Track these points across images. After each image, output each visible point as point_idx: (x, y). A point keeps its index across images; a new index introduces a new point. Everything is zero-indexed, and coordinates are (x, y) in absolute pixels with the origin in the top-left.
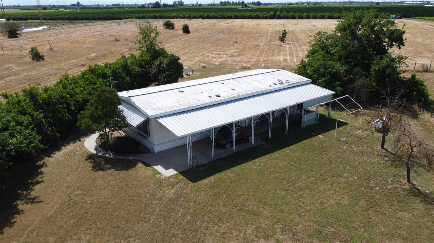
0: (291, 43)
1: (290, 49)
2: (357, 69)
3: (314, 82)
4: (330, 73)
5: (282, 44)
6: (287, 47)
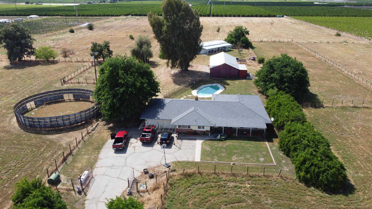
0: (222, 32)
1: (222, 35)
2: (238, 40)
3: (228, 43)
4: (232, 41)
5: (218, 33)
6: (220, 34)
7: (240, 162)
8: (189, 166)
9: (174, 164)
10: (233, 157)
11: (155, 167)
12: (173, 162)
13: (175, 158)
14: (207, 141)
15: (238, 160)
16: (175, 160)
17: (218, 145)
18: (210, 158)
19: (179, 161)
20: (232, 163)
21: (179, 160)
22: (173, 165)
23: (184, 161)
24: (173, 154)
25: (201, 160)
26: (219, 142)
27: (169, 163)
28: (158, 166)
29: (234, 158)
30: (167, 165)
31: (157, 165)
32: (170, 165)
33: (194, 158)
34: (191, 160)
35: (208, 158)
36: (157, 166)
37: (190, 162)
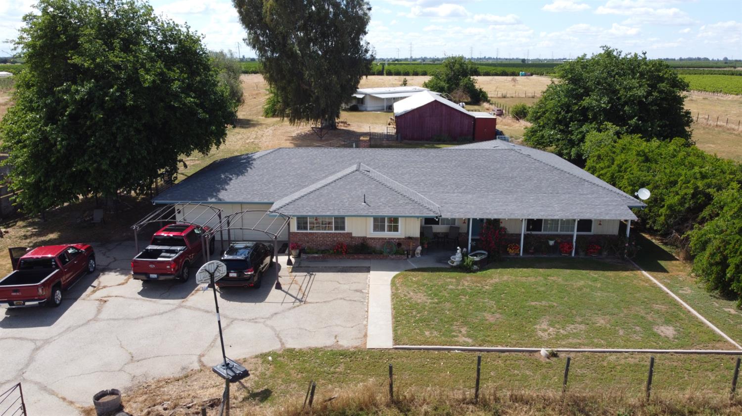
7: (580, 345)
8: (341, 369)
9: (268, 362)
10: (538, 327)
11: (168, 382)
12: (263, 356)
13: (278, 337)
14: (412, 273)
15: (566, 337)
16: (276, 347)
17: (458, 285)
18: (435, 333)
19: (291, 351)
20: (544, 351)
21: (291, 344)
22: (261, 369)
23: (316, 350)
24: (269, 322)
25: (396, 340)
26: (462, 274)
27: (245, 360)
28: (186, 377)
29: (544, 328)
30: (231, 369)
31: (183, 369)
32: (246, 367)
33: (365, 336)
34: (348, 342)
35: (427, 333)
36: (177, 376)
37: (344, 354)
